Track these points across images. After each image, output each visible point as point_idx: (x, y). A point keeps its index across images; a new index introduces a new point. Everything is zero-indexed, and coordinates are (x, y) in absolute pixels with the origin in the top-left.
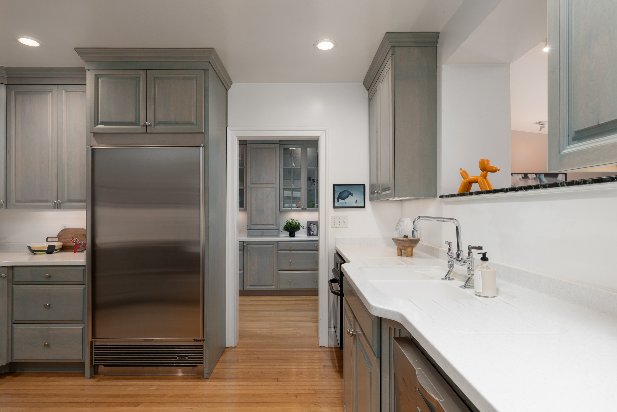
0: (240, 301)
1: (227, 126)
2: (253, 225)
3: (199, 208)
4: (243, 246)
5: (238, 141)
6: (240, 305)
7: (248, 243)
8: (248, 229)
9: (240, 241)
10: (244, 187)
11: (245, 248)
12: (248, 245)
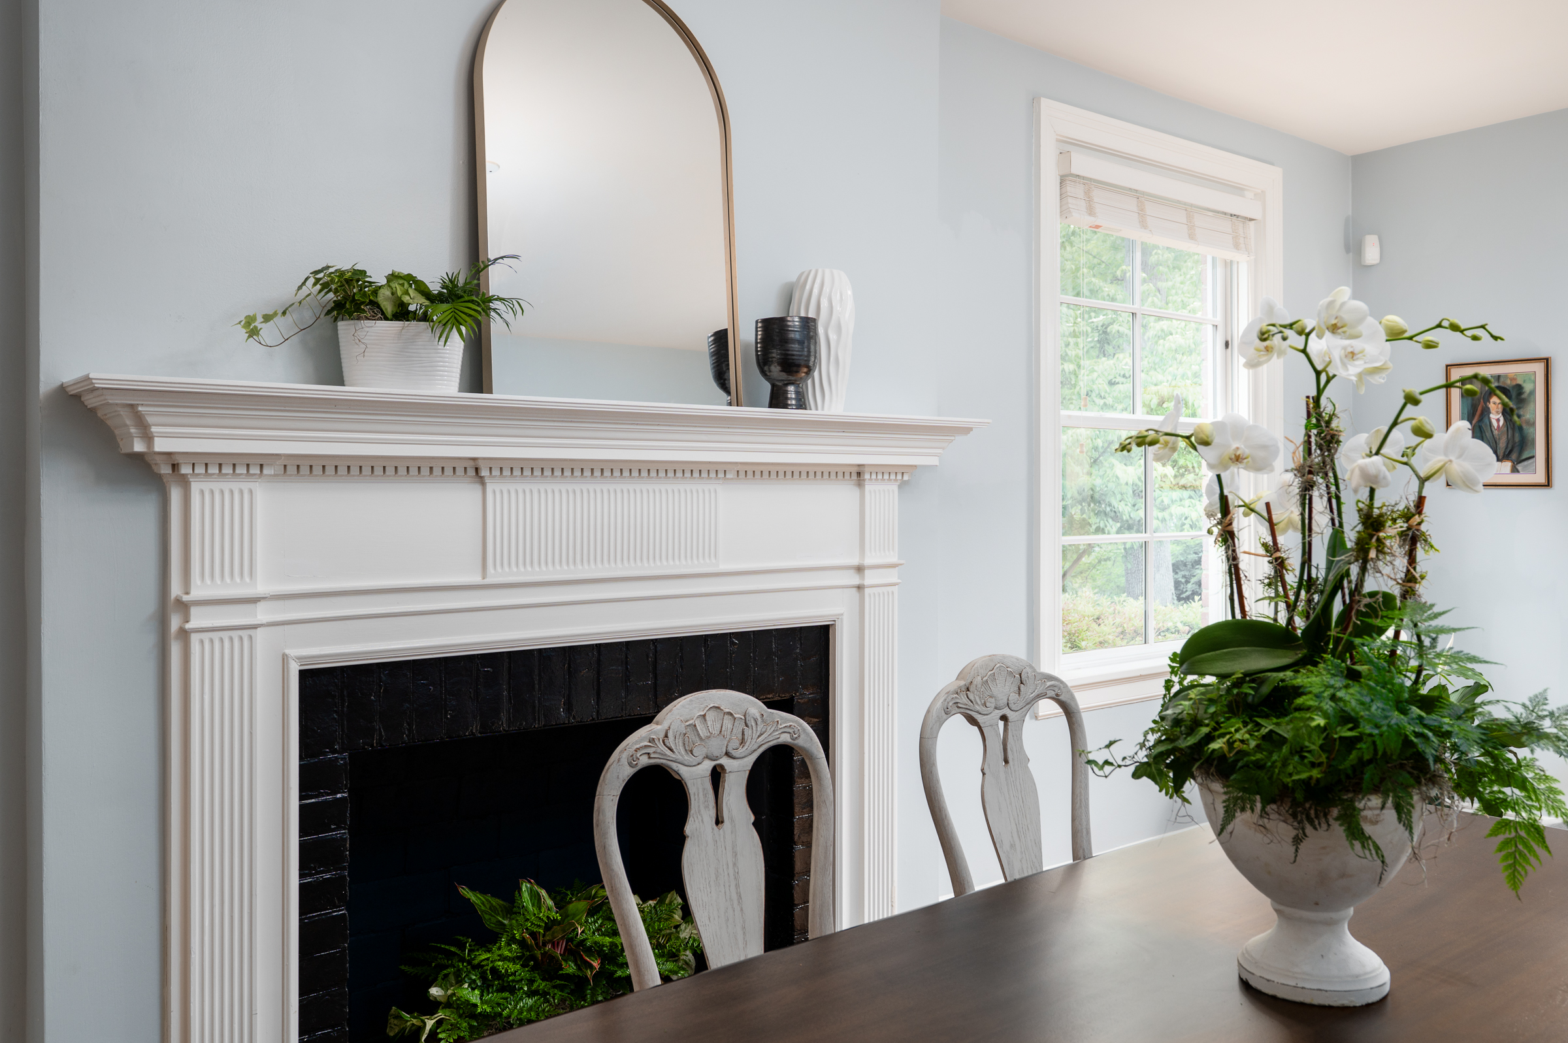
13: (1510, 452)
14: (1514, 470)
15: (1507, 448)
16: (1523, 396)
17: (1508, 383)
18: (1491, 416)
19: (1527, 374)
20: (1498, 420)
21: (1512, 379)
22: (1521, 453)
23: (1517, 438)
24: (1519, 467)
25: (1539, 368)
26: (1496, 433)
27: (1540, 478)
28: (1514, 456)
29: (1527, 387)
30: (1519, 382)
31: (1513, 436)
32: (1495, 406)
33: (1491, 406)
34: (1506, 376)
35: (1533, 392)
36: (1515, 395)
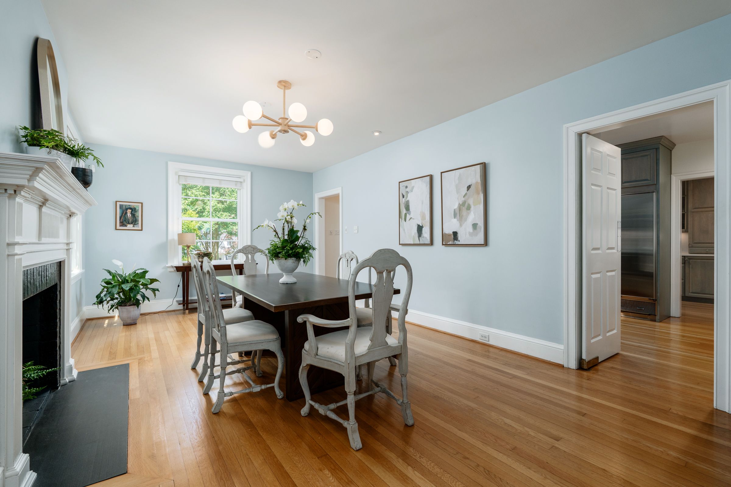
0: (682, 303)
1: (671, 174)
2: (695, 243)
3: (653, 231)
4: (685, 261)
5: (681, 182)
6: (682, 304)
7: (689, 257)
8: (690, 246)
9: (682, 256)
10: (685, 212)
11: (687, 262)
12: (690, 259)
13: (133, 222)
14: (134, 226)
15: (132, 221)
16: (136, 210)
17: (132, 207)
18: (128, 214)
19: (137, 205)
20: (130, 215)
21: (133, 206)
22: (135, 223)
23: (134, 219)
24: (135, 226)
25: (140, 205)
26: (129, 218)
27: (140, 229)
28: (133, 223)
29: (137, 208)
30: (135, 207)
31: (133, 219)
32: (129, 211)
33: (128, 212)
34: (132, 205)
35: (138, 210)
36: (134, 210)
